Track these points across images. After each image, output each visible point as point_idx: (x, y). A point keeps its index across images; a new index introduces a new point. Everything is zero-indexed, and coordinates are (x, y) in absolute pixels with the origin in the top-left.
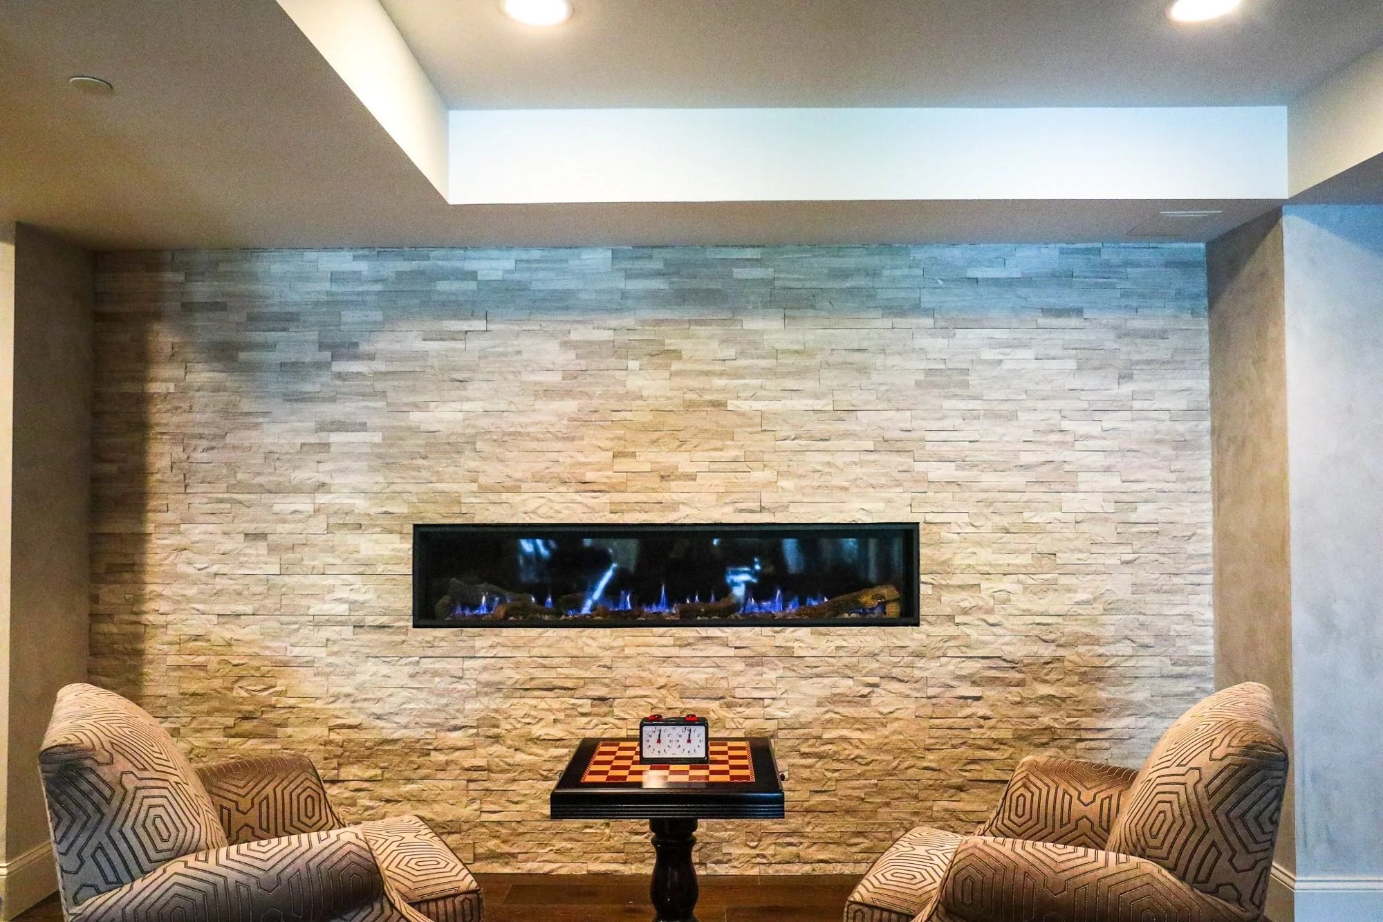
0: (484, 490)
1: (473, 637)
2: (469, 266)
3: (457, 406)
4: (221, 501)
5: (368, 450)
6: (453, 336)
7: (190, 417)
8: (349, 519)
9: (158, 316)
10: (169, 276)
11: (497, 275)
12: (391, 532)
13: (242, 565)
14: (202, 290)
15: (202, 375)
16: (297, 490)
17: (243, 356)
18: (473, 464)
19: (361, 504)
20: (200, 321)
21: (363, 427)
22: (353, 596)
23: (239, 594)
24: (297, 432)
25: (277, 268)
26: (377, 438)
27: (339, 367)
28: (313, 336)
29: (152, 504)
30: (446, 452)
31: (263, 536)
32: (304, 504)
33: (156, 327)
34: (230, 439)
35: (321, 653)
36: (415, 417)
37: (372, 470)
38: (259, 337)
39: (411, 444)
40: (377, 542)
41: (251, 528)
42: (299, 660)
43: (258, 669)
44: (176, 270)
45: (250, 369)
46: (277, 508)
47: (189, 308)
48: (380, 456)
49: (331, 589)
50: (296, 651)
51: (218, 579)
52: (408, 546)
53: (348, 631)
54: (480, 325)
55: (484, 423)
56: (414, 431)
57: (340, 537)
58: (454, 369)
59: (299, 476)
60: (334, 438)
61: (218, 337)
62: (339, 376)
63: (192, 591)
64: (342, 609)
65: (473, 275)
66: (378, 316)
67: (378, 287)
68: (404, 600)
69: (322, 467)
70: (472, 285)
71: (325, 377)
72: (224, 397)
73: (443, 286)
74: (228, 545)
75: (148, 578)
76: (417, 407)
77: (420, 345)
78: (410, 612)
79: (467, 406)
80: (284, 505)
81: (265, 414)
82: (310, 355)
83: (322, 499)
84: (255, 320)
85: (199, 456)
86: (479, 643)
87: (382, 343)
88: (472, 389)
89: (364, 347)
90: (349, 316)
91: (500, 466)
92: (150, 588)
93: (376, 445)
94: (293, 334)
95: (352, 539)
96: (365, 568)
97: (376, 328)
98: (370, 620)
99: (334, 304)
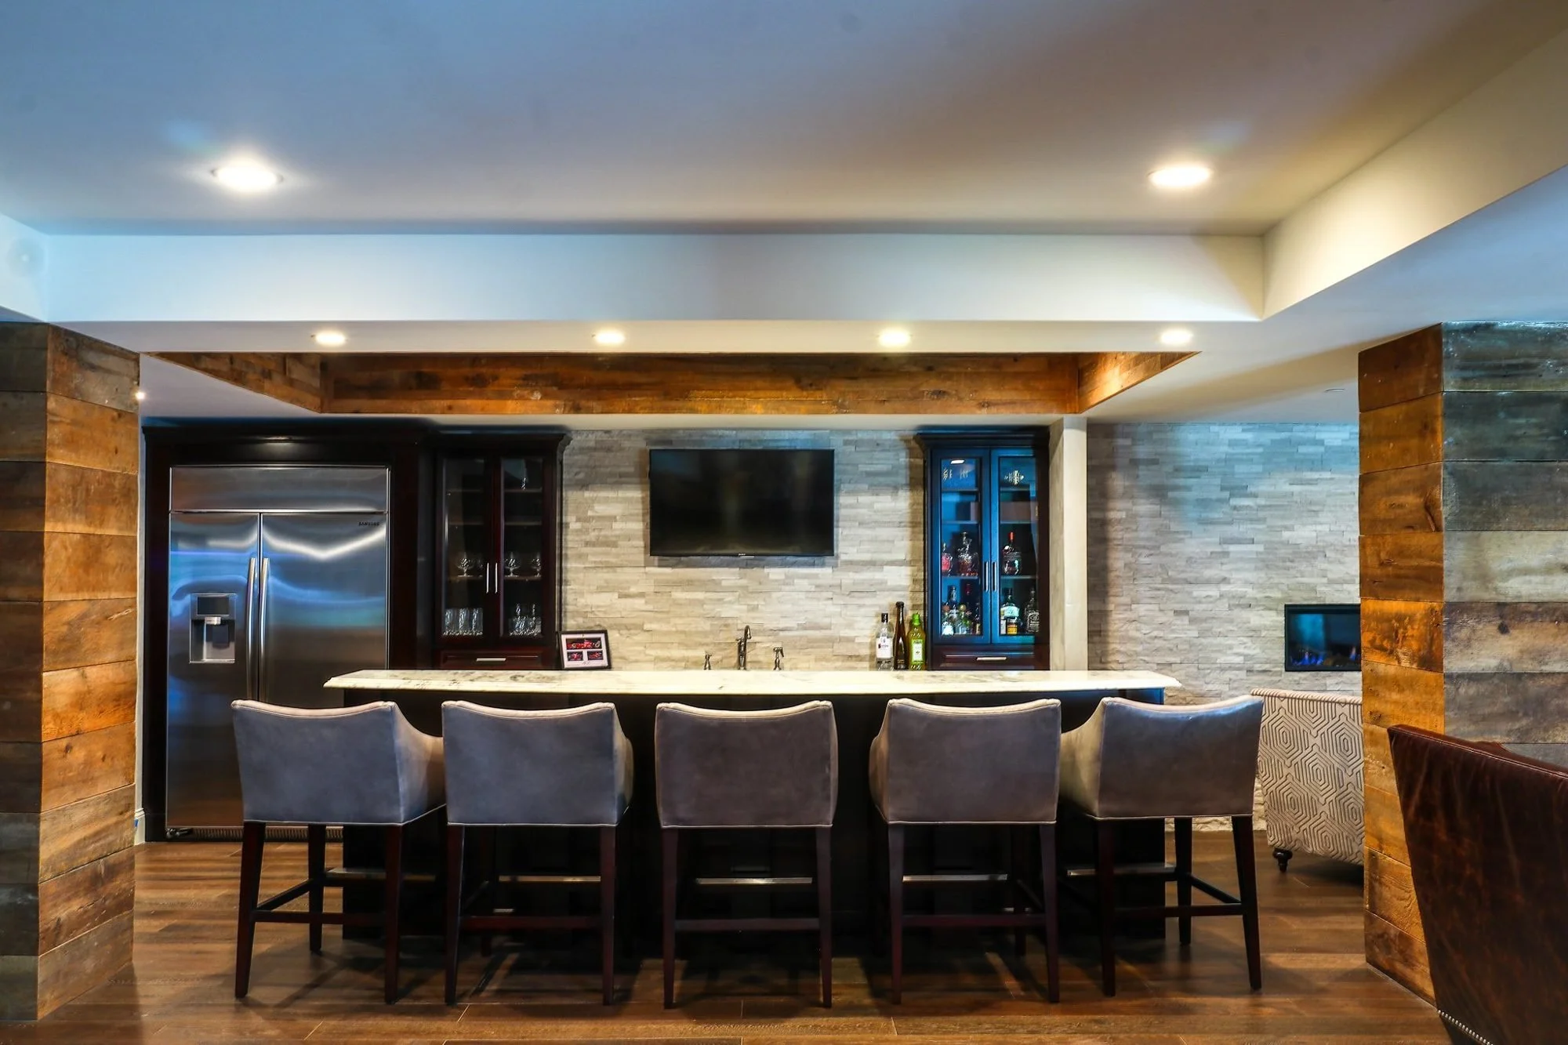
0: (1331, 582)
1: (1324, 677)
2: (1319, 436)
3: (1314, 527)
4: (1159, 589)
5: (1255, 556)
6: (1310, 482)
7: (1135, 534)
8: (1242, 601)
9: (1113, 468)
10: (1121, 442)
11: (1338, 443)
12: (1270, 609)
13: (1173, 631)
14: (1143, 451)
15: (1144, 507)
16: (1208, 582)
17: (1170, 494)
18: (1325, 566)
19: (1251, 592)
20: (1142, 471)
21: (1252, 542)
22: (1247, 652)
23: (1171, 650)
24: (1208, 544)
25: (1192, 437)
26: (1261, 548)
27: (1234, 502)
28: (1218, 481)
29: (1113, 591)
30: (1305, 557)
31: (1186, 612)
32: (1213, 591)
33: (1114, 475)
34: (1163, 549)
35: (1226, 688)
36: (1286, 534)
37: (1257, 569)
38: (1181, 482)
39: (1283, 552)
40: (1261, 615)
41: (1178, 607)
42: (1211, 693)
43: (1184, 699)
44: (1126, 436)
45: (1176, 503)
46: (1195, 594)
47: (1135, 463)
48: (1263, 561)
49: (1231, 647)
50: (1210, 687)
51: (1156, 641)
52: (1282, 618)
53: (1242, 674)
54: (1327, 475)
55: (1331, 539)
56: (1287, 544)
57: (1236, 612)
58: (1311, 503)
59: (1208, 573)
60: (1232, 548)
61: (1156, 481)
62: (1235, 508)
63: (1139, 648)
64: (1240, 659)
65: (1321, 443)
66: (1259, 468)
67: (1260, 450)
68: (1279, 654)
69: (1224, 567)
70: (1322, 449)
71: (1226, 509)
72: (1159, 521)
73: (1302, 449)
74: (1163, 619)
75: (1110, 640)
76: (1286, 528)
77: (1287, 488)
78: (1284, 661)
79: (1319, 528)
80: (1199, 592)
81: (1185, 533)
82: (1216, 494)
83: (1225, 588)
84: (1177, 470)
85: (1143, 560)
86: (1329, 681)
87: (1264, 487)
88: (1322, 517)
89: (1251, 489)
90: (1240, 469)
91: (1341, 567)
92: (1112, 646)
93: (1261, 553)
94: (1205, 479)
95: (1245, 614)
96: (1254, 633)
97: (1259, 476)
98: (1257, 667)
99: (1229, 460)
